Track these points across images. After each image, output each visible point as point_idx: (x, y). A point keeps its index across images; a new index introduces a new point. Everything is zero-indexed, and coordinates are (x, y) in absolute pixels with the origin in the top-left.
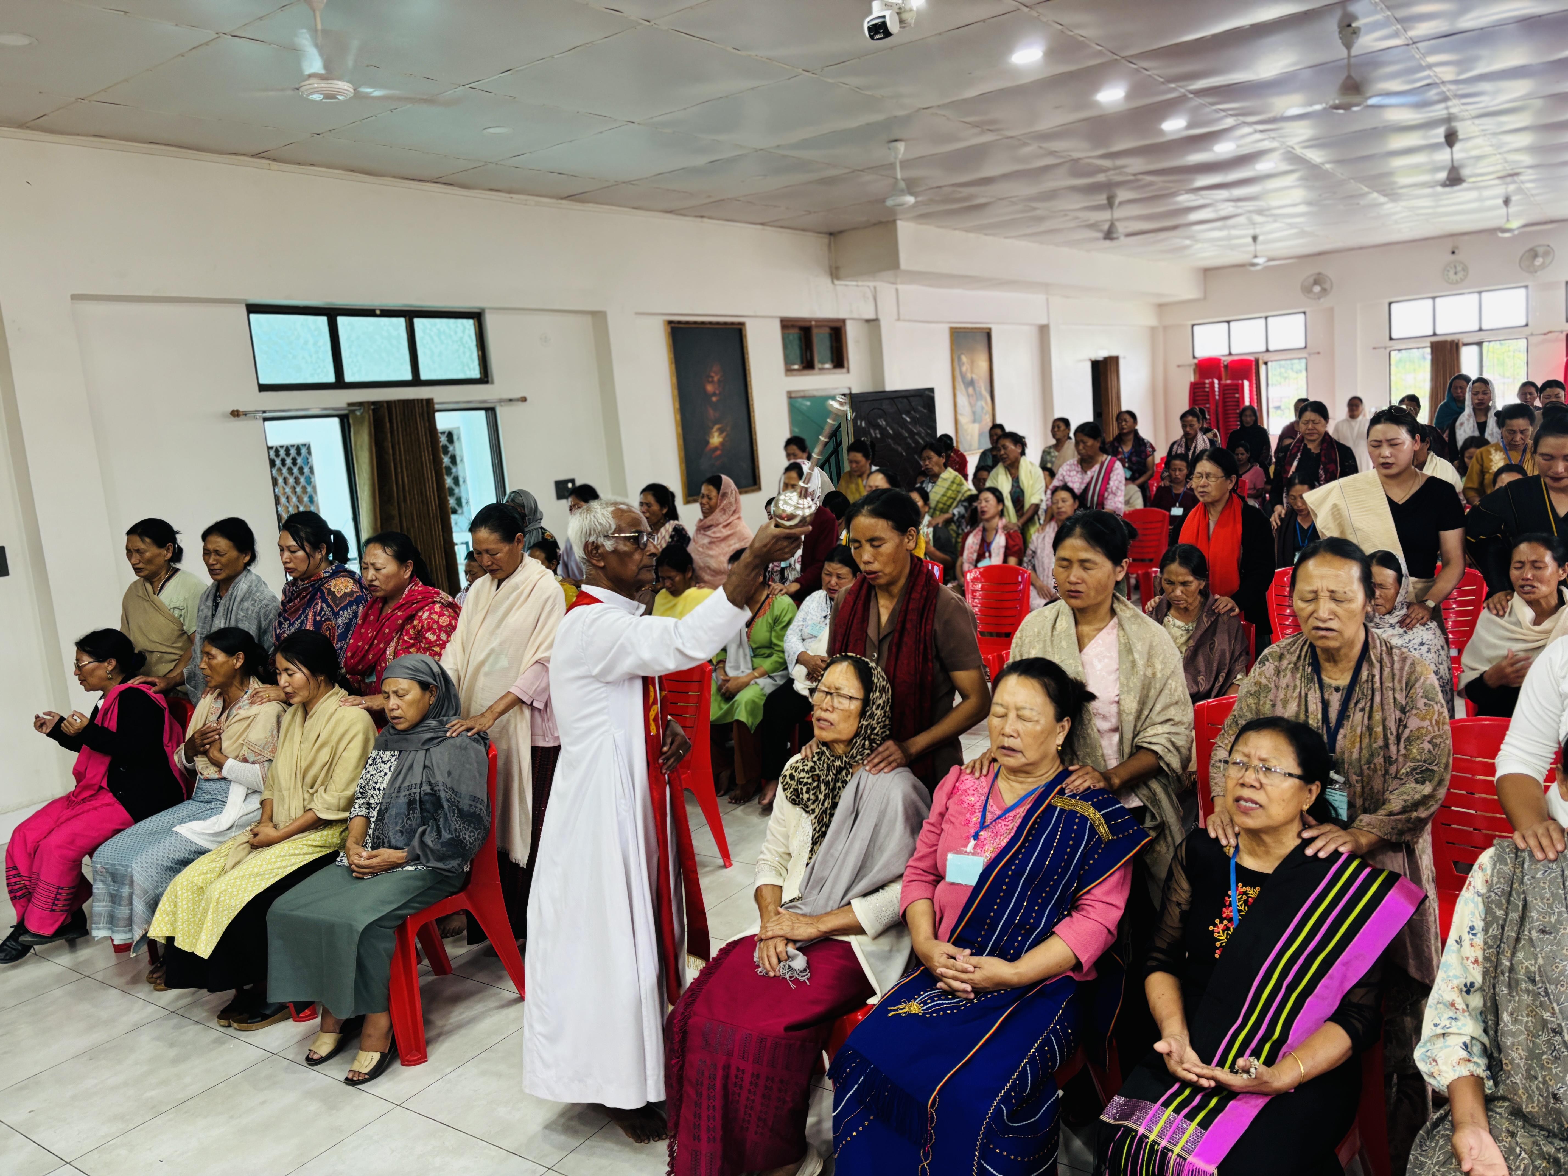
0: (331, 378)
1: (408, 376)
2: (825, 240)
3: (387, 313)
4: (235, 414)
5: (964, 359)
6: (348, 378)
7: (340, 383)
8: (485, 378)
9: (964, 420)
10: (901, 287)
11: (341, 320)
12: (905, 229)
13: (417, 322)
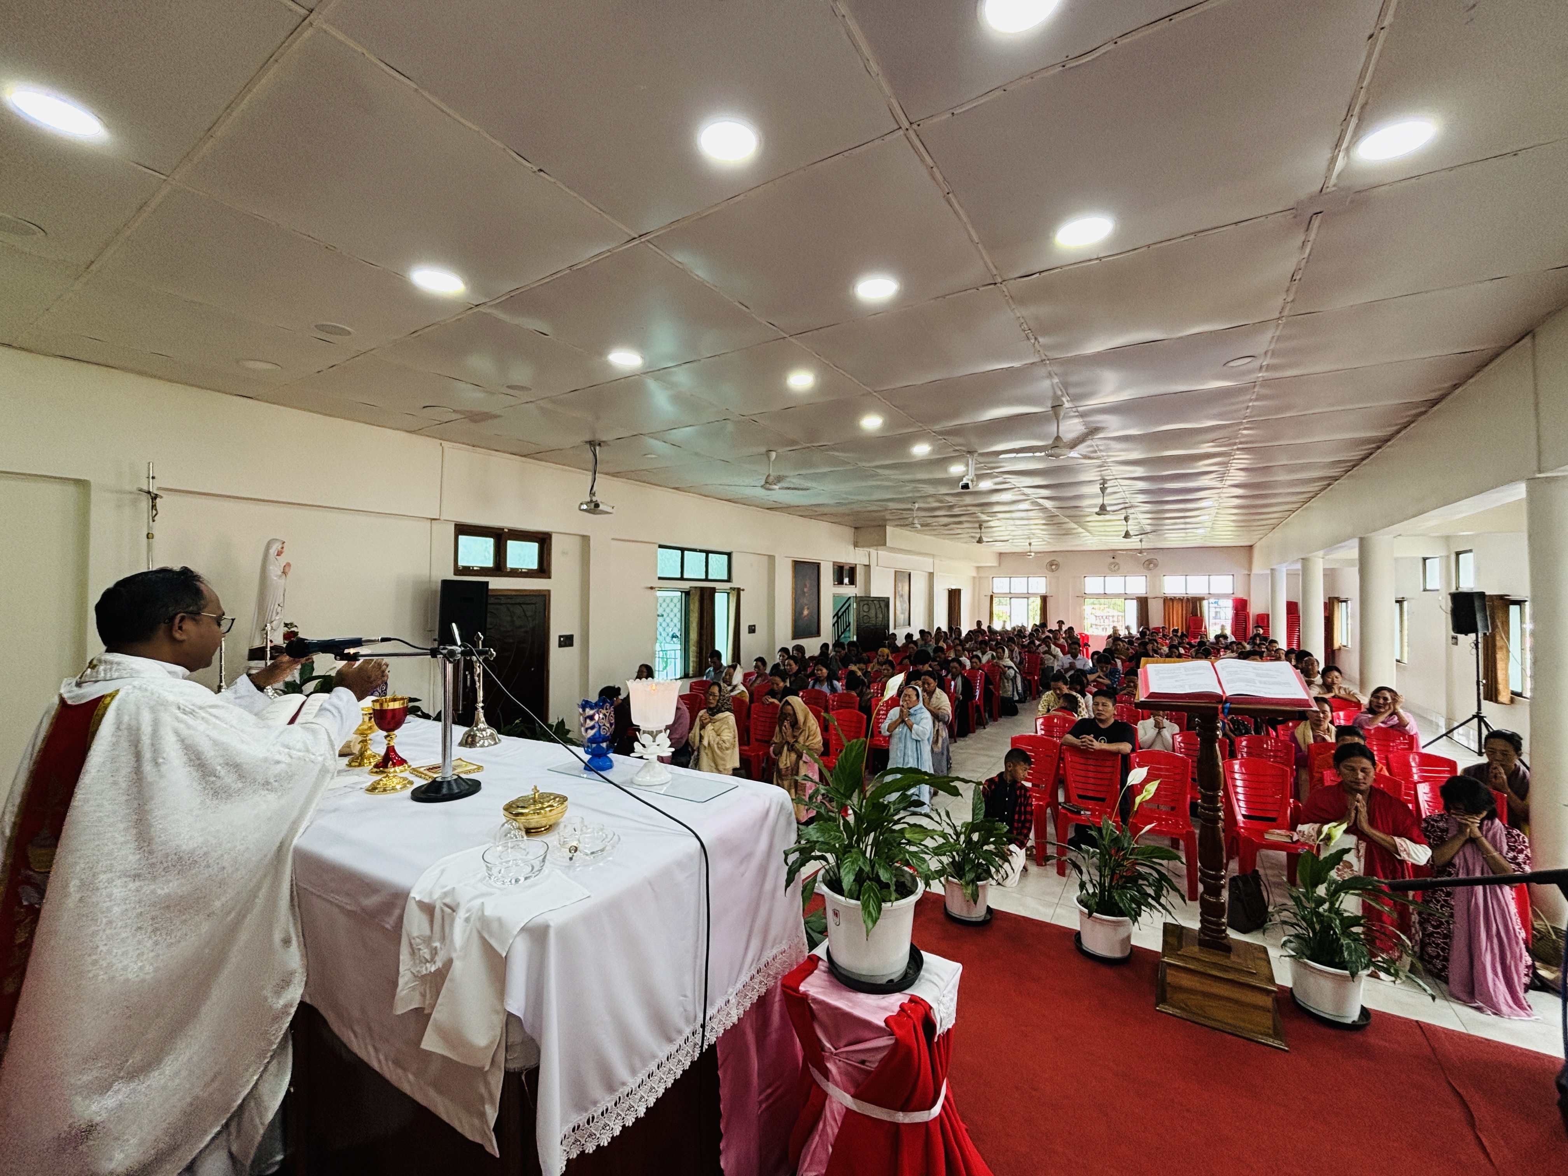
0: (679, 576)
1: (704, 577)
2: (853, 530)
3: (701, 551)
4: (652, 588)
5: (900, 585)
6: (685, 576)
7: (682, 578)
8: (729, 580)
9: (898, 612)
10: (879, 552)
11: (686, 552)
12: (889, 529)
13: (710, 555)
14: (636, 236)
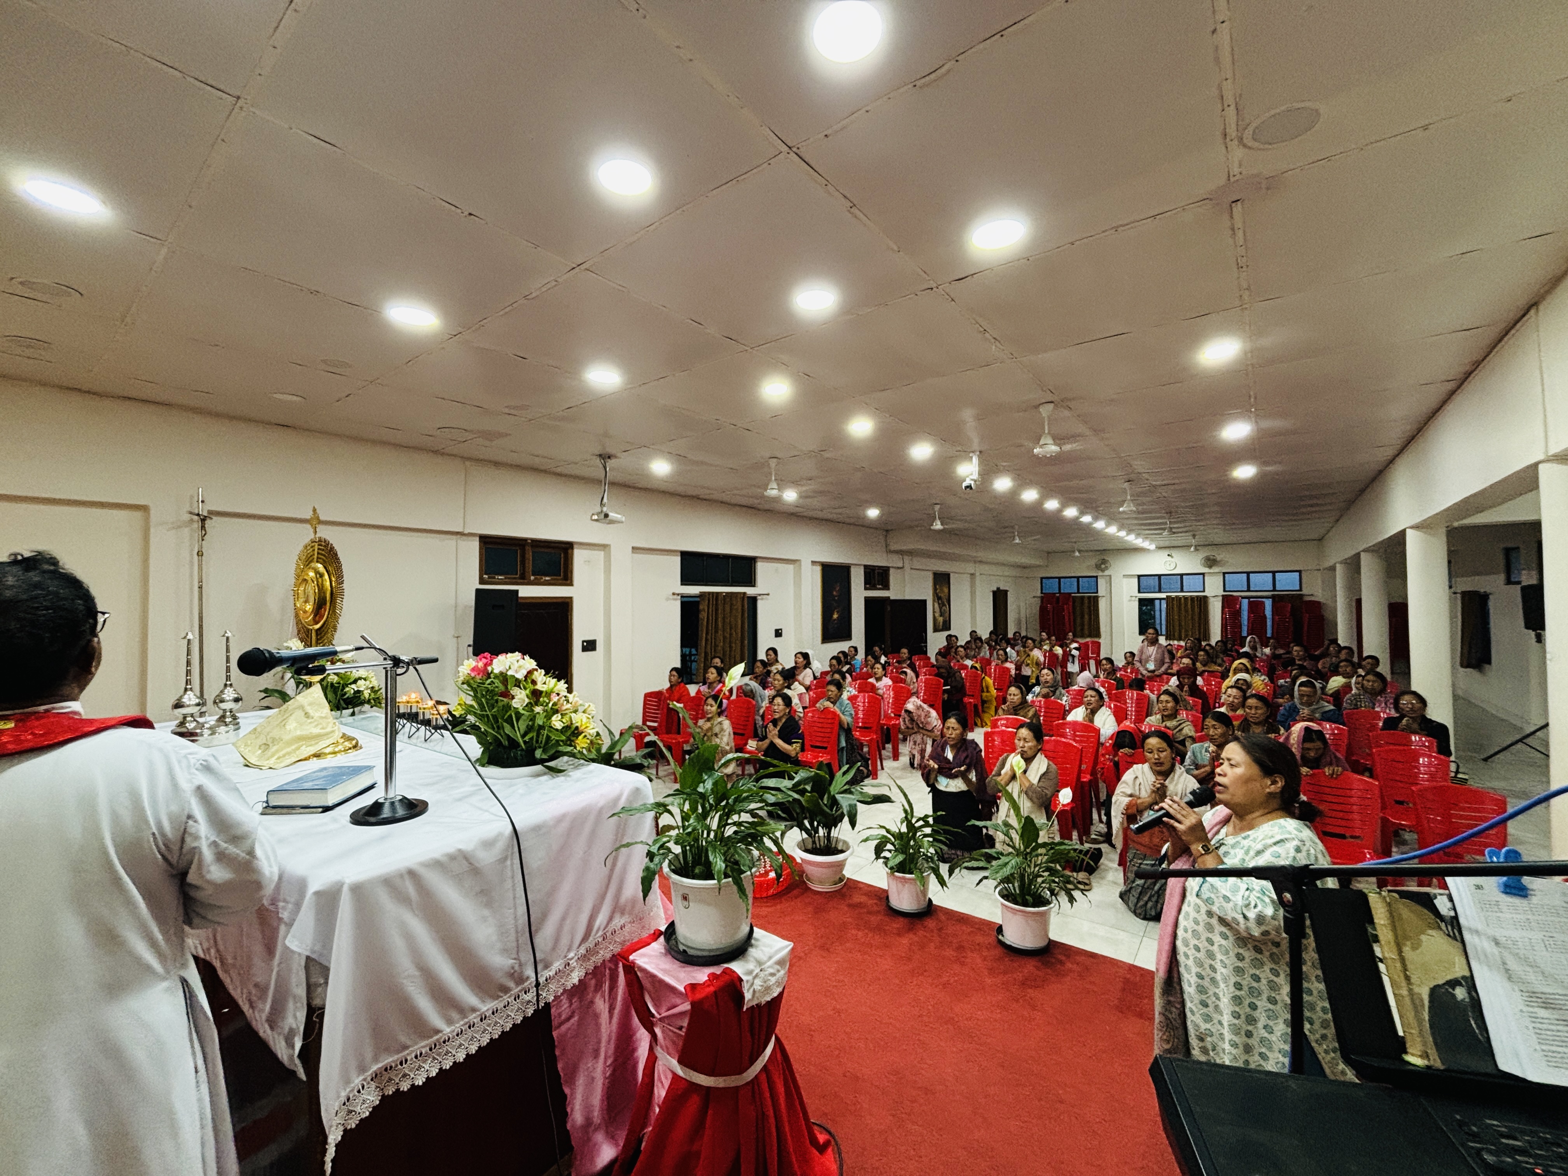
2: (884, 533)
3: (724, 556)
5: (938, 587)
8: (754, 585)
14: (574, 266)
